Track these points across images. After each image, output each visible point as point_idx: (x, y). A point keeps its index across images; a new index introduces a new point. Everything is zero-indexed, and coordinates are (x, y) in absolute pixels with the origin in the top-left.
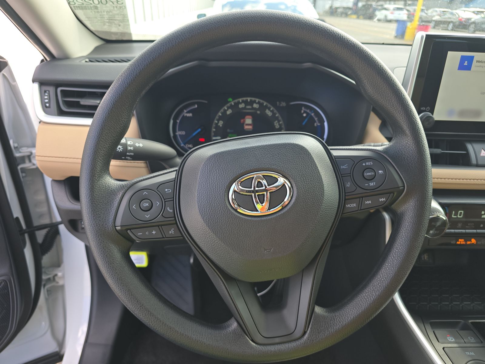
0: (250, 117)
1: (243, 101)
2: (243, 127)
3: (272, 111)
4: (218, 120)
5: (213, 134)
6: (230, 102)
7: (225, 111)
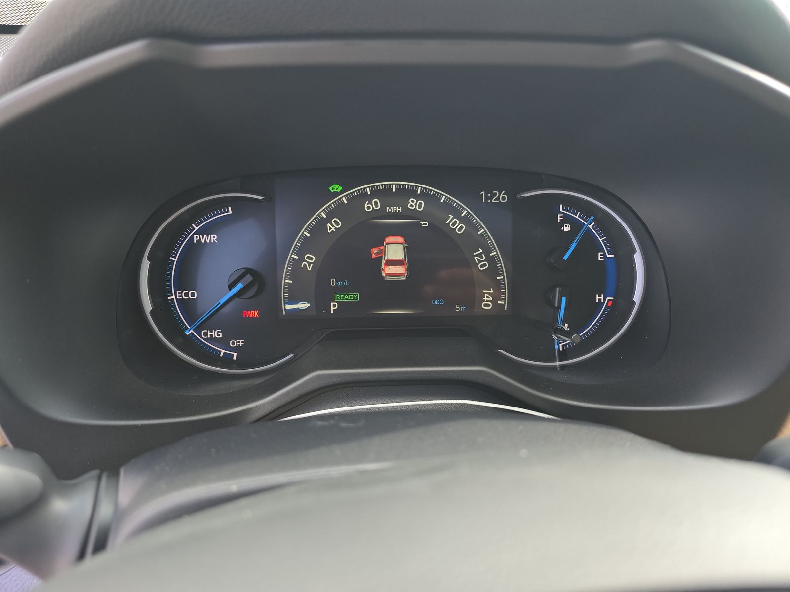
0: (400, 239)
1: (376, 193)
2: (379, 270)
3: (465, 220)
4: (301, 253)
5: (284, 294)
6: (336, 194)
7: (322, 223)
